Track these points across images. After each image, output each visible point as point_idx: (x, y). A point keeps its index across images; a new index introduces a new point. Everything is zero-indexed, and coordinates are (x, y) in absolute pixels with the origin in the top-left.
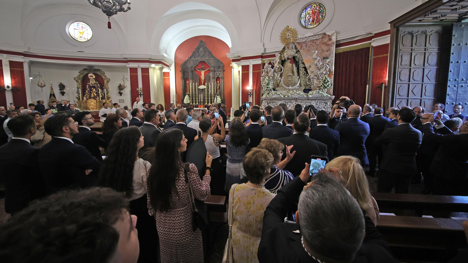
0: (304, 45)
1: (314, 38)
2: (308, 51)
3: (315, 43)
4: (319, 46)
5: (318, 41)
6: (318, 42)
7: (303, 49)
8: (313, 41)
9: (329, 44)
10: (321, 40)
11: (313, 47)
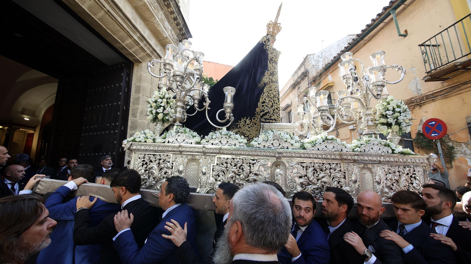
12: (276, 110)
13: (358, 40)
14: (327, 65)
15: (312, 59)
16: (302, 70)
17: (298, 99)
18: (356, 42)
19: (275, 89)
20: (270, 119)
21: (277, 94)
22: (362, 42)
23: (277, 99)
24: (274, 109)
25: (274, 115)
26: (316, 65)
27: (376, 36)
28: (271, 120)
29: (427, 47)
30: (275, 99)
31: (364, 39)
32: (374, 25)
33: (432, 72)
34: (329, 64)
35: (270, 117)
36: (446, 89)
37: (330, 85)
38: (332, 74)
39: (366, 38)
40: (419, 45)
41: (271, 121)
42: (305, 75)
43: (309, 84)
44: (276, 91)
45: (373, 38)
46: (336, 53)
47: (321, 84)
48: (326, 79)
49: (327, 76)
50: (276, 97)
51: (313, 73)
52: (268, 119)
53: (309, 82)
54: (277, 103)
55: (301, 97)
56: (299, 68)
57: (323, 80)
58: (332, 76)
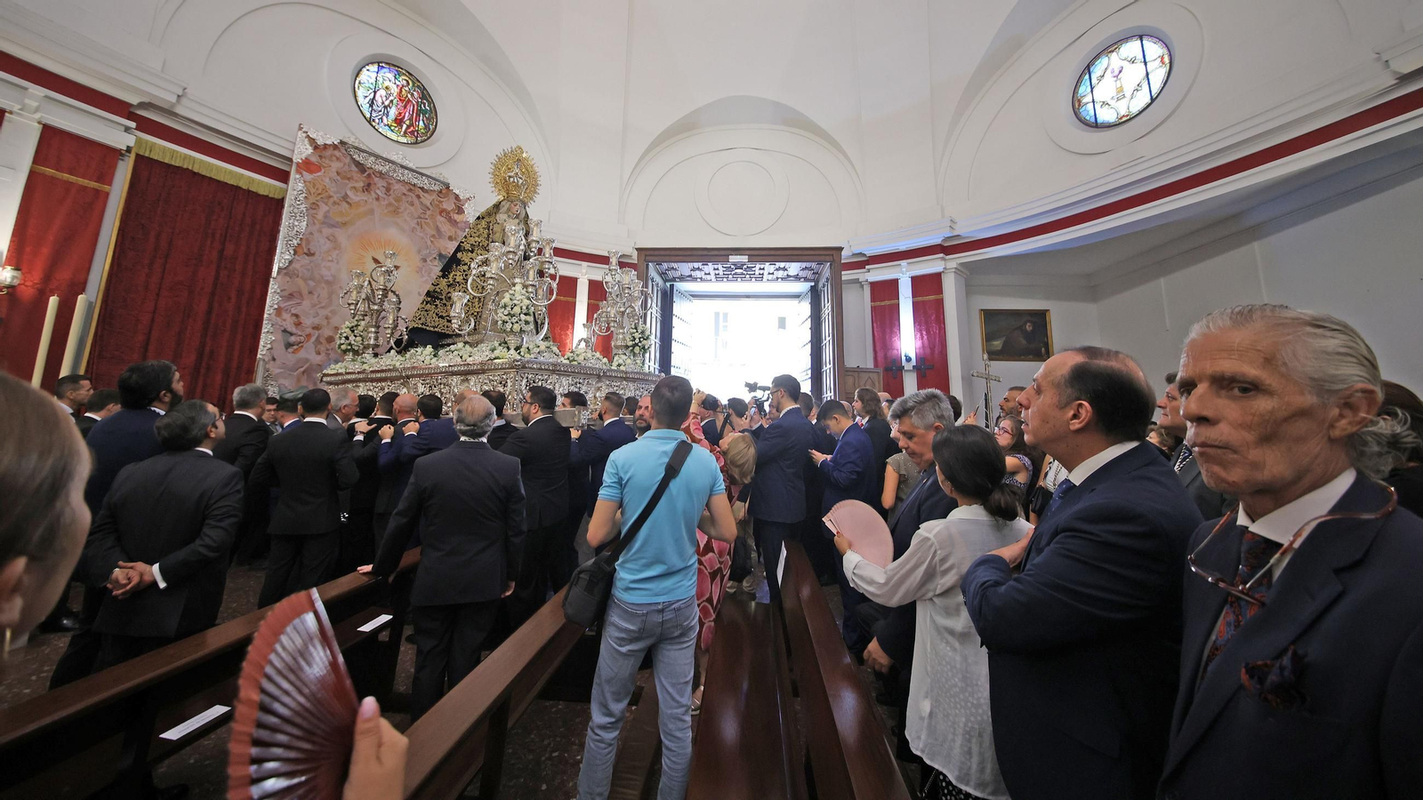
0: (380, 183)
1: (415, 181)
2: (391, 209)
3: (418, 197)
4: (428, 212)
5: (426, 195)
6: (427, 199)
7: (374, 195)
8: (412, 187)
9: (455, 221)
10: (434, 196)
11: (412, 208)
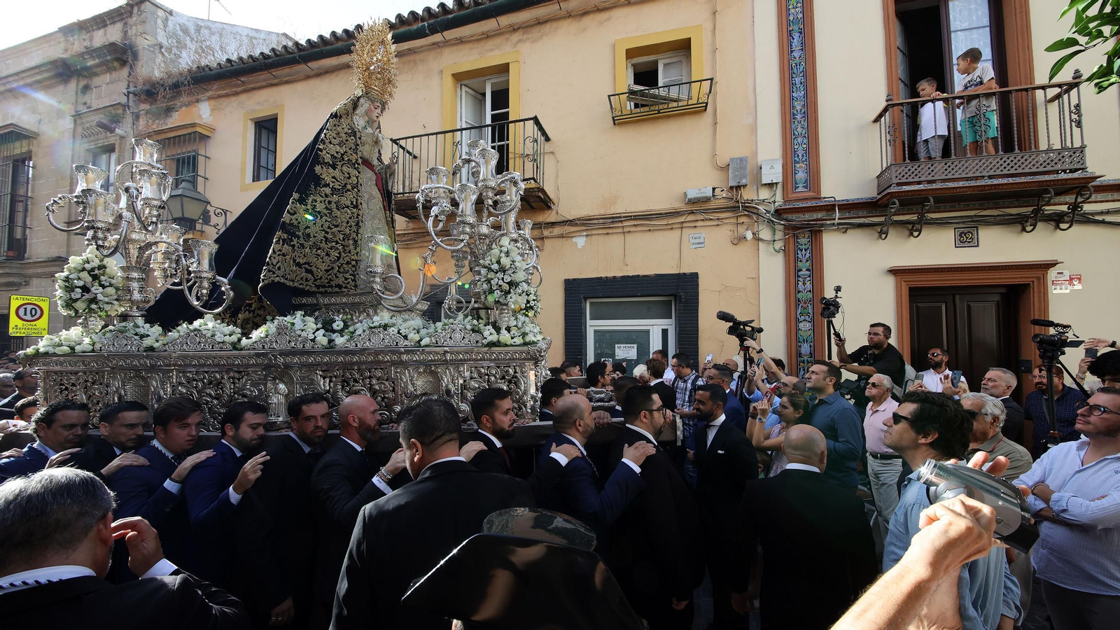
12: (345, 266)
13: (295, 58)
14: (203, 69)
15: (159, 21)
16: (113, 34)
17: (72, 126)
18: (289, 58)
19: (348, 222)
20: (327, 285)
21: (354, 232)
22: (302, 68)
23: (351, 242)
24: (342, 264)
25: (337, 277)
26: (171, 49)
27: (333, 76)
28: (329, 287)
29: (401, 150)
30: (346, 243)
31: (309, 64)
32: (334, 46)
33: (399, 196)
34: (210, 69)
35: (328, 283)
36: (409, 234)
37: (199, 129)
38: (212, 102)
39: (314, 65)
40: (391, 140)
41: (330, 290)
42: (122, 55)
43: (129, 93)
44: (350, 226)
45: (327, 76)
46: (236, 53)
47: (176, 115)
48: (194, 110)
49: (198, 101)
50: (351, 237)
51: (153, 68)
52: (324, 286)
53: (132, 89)
54: (350, 252)
55: (88, 125)
56: (101, 21)
57: (181, 107)
58: (213, 110)
